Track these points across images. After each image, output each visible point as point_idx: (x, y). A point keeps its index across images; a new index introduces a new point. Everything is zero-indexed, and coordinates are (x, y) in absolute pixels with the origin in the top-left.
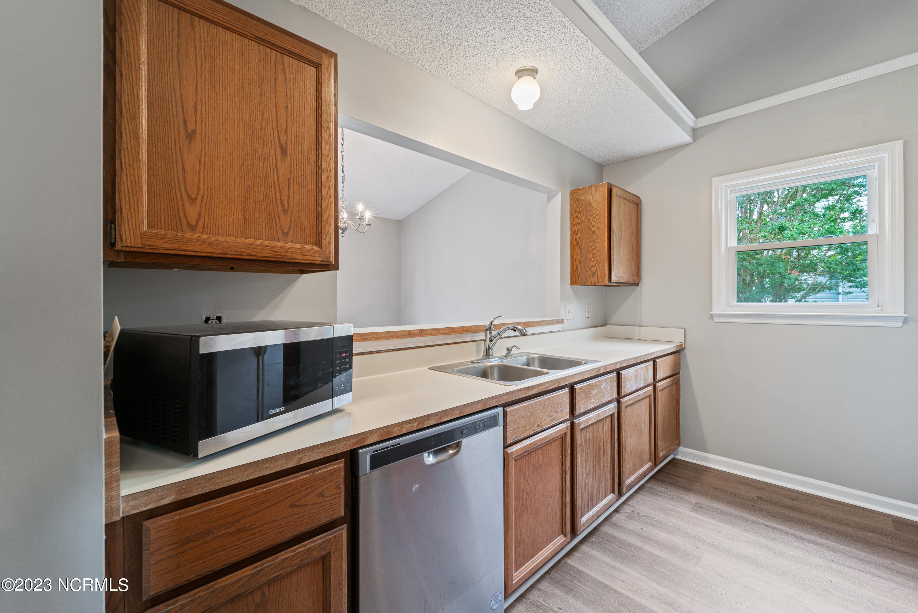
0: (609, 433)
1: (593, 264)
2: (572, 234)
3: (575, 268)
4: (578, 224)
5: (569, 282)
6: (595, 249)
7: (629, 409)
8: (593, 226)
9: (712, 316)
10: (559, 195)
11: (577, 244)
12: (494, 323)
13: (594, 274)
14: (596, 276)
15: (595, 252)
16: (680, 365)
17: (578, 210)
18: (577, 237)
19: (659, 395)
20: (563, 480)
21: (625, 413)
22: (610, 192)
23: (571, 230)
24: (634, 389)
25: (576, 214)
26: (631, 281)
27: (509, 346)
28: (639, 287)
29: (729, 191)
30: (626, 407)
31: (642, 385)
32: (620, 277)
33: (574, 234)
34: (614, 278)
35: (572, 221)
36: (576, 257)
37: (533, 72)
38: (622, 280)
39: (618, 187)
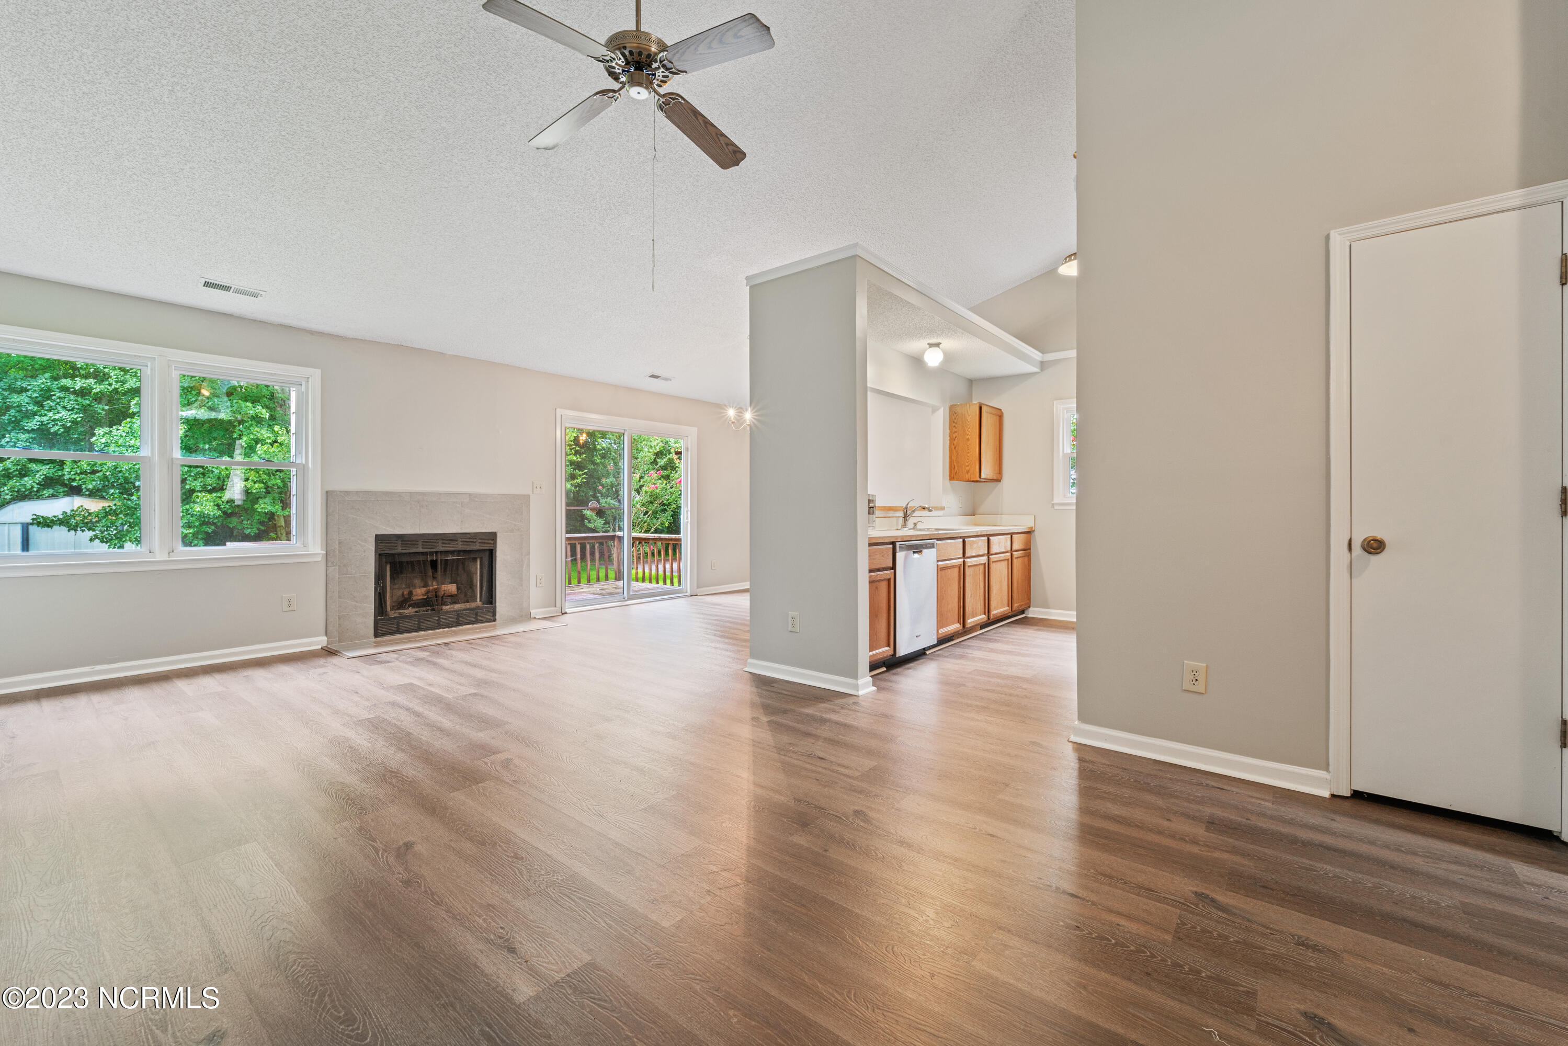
0: (982, 575)
1: (967, 464)
2: (950, 440)
3: (953, 466)
4: (955, 432)
5: (948, 478)
6: (968, 453)
7: (994, 564)
8: (968, 435)
9: (1053, 505)
10: (942, 409)
11: (955, 448)
12: (909, 505)
13: (968, 472)
14: (969, 474)
15: (969, 455)
16: (1030, 542)
17: (956, 421)
18: (955, 442)
19: (1015, 561)
20: (959, 592)
21: (993, 566)
22: (980, 408)
23: (950, 436)
24: (998, 551)
25: (954, 424)
26: (995, 478)
27: (916, 522)
28: (1000, 484)
29: (1065, 411)
30: (993, 562)
31: (1003, 550)
32: (987, 475)
33: (952, 440)
34: (983, 476)
35: (950, 429)
36: (954, 458)
37: (937, 345)
38: (988, 477)
39: (987, 405)
